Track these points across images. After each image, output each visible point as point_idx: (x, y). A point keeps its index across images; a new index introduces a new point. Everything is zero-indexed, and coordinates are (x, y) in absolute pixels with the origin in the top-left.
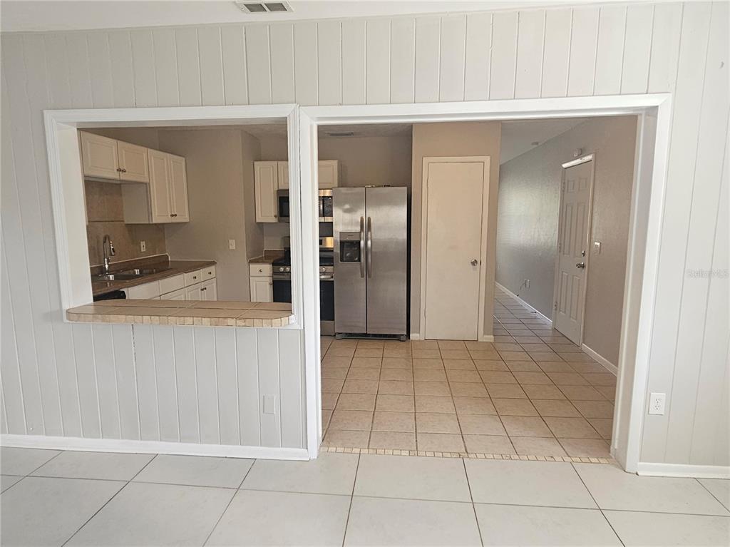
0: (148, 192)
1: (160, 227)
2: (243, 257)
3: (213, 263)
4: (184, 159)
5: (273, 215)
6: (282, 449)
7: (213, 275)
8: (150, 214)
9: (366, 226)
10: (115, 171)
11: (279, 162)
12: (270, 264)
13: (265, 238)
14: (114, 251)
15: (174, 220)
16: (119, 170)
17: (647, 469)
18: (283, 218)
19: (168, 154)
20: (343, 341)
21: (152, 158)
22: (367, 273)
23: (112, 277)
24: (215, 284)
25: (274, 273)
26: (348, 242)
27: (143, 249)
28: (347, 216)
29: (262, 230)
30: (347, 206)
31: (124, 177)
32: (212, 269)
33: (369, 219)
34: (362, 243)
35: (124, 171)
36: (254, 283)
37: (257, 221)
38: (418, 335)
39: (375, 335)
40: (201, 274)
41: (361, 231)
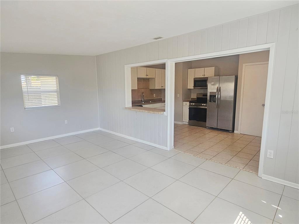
0: (155, 80)
1: (160, 90)
2: (181, 99)
6: (162, 146)
8: (155, 86)
9: (219, 90)
10: (146, 75)
11: (196, 69)
12: (189, 102)
13: (192, 94)
15: (162, 88)
17: (265, 177)
18: (195, 87)
19: (162, 69)
20: (209, 130)
21: (156, 71)
22: (218, 106)
23: (143, 103)
25: (190, 105)
26: (212, 96)
27: (154, 96)
28: (212, 86)
30: (213, 83)
31: (148, 77)
33: (220, 87)
34: (217, 96)
35: (148, 75)
36: (184, 108)
37: (188, 88)
38: (237, 132)
39: (221, 129)
41: (217, 92)
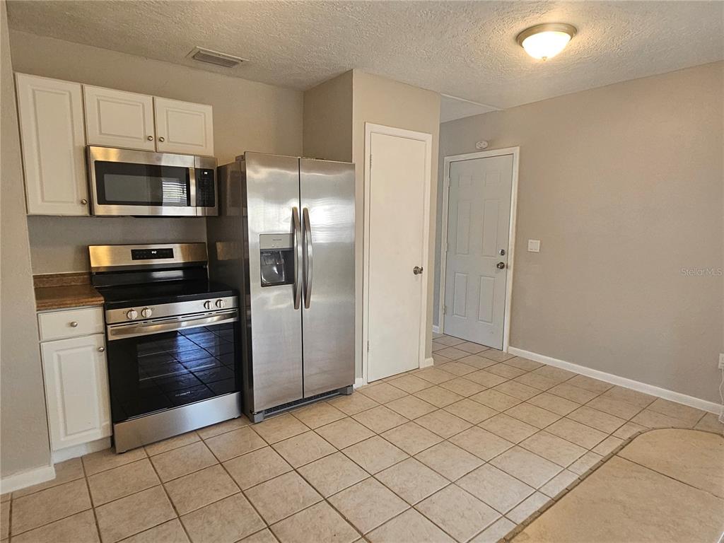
9: (301, 222)
33: (306, 210)
38: (361, 379)
41: (294, 231)
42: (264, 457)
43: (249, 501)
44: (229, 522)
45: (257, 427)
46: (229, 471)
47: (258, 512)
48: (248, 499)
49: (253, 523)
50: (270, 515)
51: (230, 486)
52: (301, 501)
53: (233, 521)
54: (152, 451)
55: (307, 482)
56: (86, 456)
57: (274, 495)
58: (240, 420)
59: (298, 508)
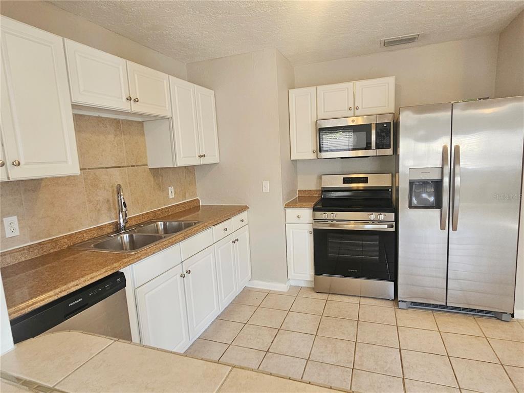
0: (171, 128)
1: (190, 170)
2: (279, 200)
3: (244, 208)
4: (213, 92)
5: (311, 151)
7: (246, 222)
8: (174, 155)
9: (451, 157)
10: (124, 99)
11: (319, 87)
12: (309, 208)
13: (298, 176)
14: (125, 206)
15: (203, 161)
16: (129, 99)
19: (195, 85)
21: (176, 88)
24: (247, 233)
25: (315, 220)
26: (419, 181)
27: (171, 196)
29: (296, 167)
31: (136, 108)
32: (244, 215)
33: (457, 148)
34: (446, 182)
35: (136, 101)
36: (291, 231)
37: (292, 158)
40: (233, 223)
41: (443, 165)
42: (386, 331)
43: (355, 350)
44: (335, 353)
45: (399, 311)
46: (359, 327)
47: (354, 358)
48: (355, 348)
49: (347, 361)
50: (360, 363)
51: (352, 335)
52: (385, 369)
53: (338, 353)
54: (332, 297)
55: (401, 361)
56: (304, 287)
57: (372, 355)
58: (392, 302)
59: (380, 371)
